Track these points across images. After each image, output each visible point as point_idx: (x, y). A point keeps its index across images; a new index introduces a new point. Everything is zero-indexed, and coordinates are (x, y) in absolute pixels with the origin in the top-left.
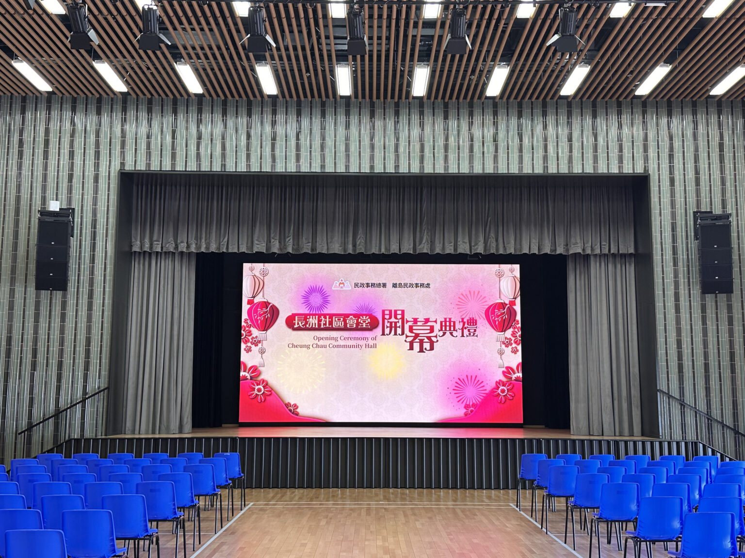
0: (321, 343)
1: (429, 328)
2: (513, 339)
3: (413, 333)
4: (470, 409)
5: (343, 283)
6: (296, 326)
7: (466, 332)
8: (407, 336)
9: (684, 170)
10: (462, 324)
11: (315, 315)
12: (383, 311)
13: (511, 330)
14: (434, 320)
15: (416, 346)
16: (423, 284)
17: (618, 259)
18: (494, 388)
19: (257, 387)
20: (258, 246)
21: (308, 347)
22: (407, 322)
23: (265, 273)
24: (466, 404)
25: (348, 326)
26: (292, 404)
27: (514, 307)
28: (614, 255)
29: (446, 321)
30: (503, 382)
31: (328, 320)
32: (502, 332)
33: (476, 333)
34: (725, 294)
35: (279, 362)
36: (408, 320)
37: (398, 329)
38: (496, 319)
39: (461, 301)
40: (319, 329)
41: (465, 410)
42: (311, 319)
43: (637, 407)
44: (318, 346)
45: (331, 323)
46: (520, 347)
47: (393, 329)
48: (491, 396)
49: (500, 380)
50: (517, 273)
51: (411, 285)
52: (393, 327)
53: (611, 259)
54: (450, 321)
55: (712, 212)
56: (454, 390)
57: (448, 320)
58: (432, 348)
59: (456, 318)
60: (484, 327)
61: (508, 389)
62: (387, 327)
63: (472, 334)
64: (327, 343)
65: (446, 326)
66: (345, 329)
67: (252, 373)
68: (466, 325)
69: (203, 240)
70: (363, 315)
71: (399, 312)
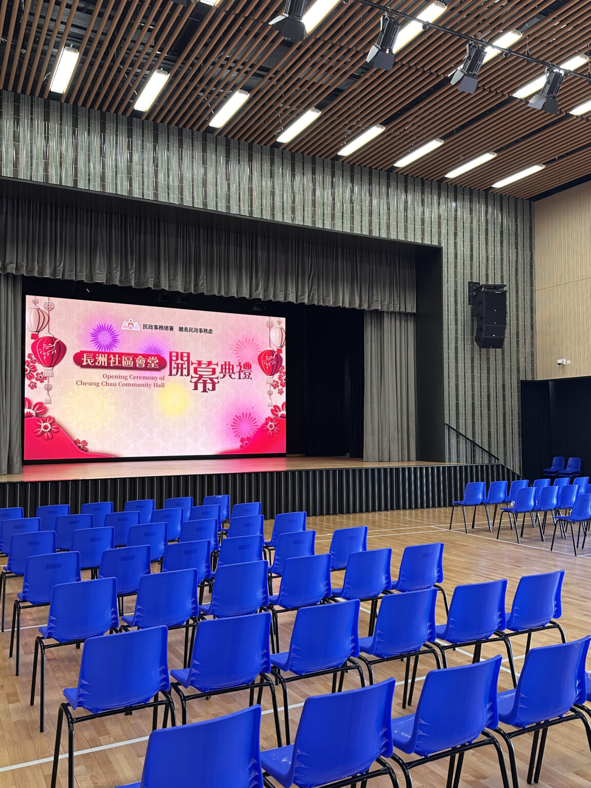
0: (111, 381)
1: (211, 370)
2: (280, 382)
3: (197, 374)
4: (245, 442)
6: (85, 363)
7: (242, 375)
8: (192, 377)
10: (239, 367)
11: (104, 353)
12: (171, 353)
13: (278, 374)
14: (216, 363)
15: (200, 386)
16: (207, 330)
17: (403, 317)
18: (264, 424)
19: (43, 425)
20: (100, 276)
21: (97, 385)
22: (192, 364)
23: (50, 308)
24: (242, 438)
25: (137, 366)
26: (81, 441)
27: (281, 354)
28: (400, 313)
29: (225, 365)
30: (271, 419)
31: (117, 359)
32: (271, 375)
33: (251, 376)
35: (67, 399)
36: (193, 362)
37: (184, 370)
38: (267, 364)
39: (239, 347)
40: (109, 367)
41: (241, 444)
42: (100, 358)
44: (107, 384)
45: (120, 362)
46: (284, 389)
47: (180, 370)
48: (262, 430)
49: (269, 417)
50: (284, 325)
51: (196, 330)
52: (180, 368)
54: (229, 365)
56: (232, 426)
57: (227, 363)
58: (214, 389)
59: (234, 362)
60: (256, 370)
61: (275, 425)
62: (174, 368)
63: (247, 377)
64: (117, 381)
65: (226, 369)
66: (135, 368)
67: (38, 409)
68: (242, 369)
69: (36, 263)
70: (151, 356)
71: (185, 355)
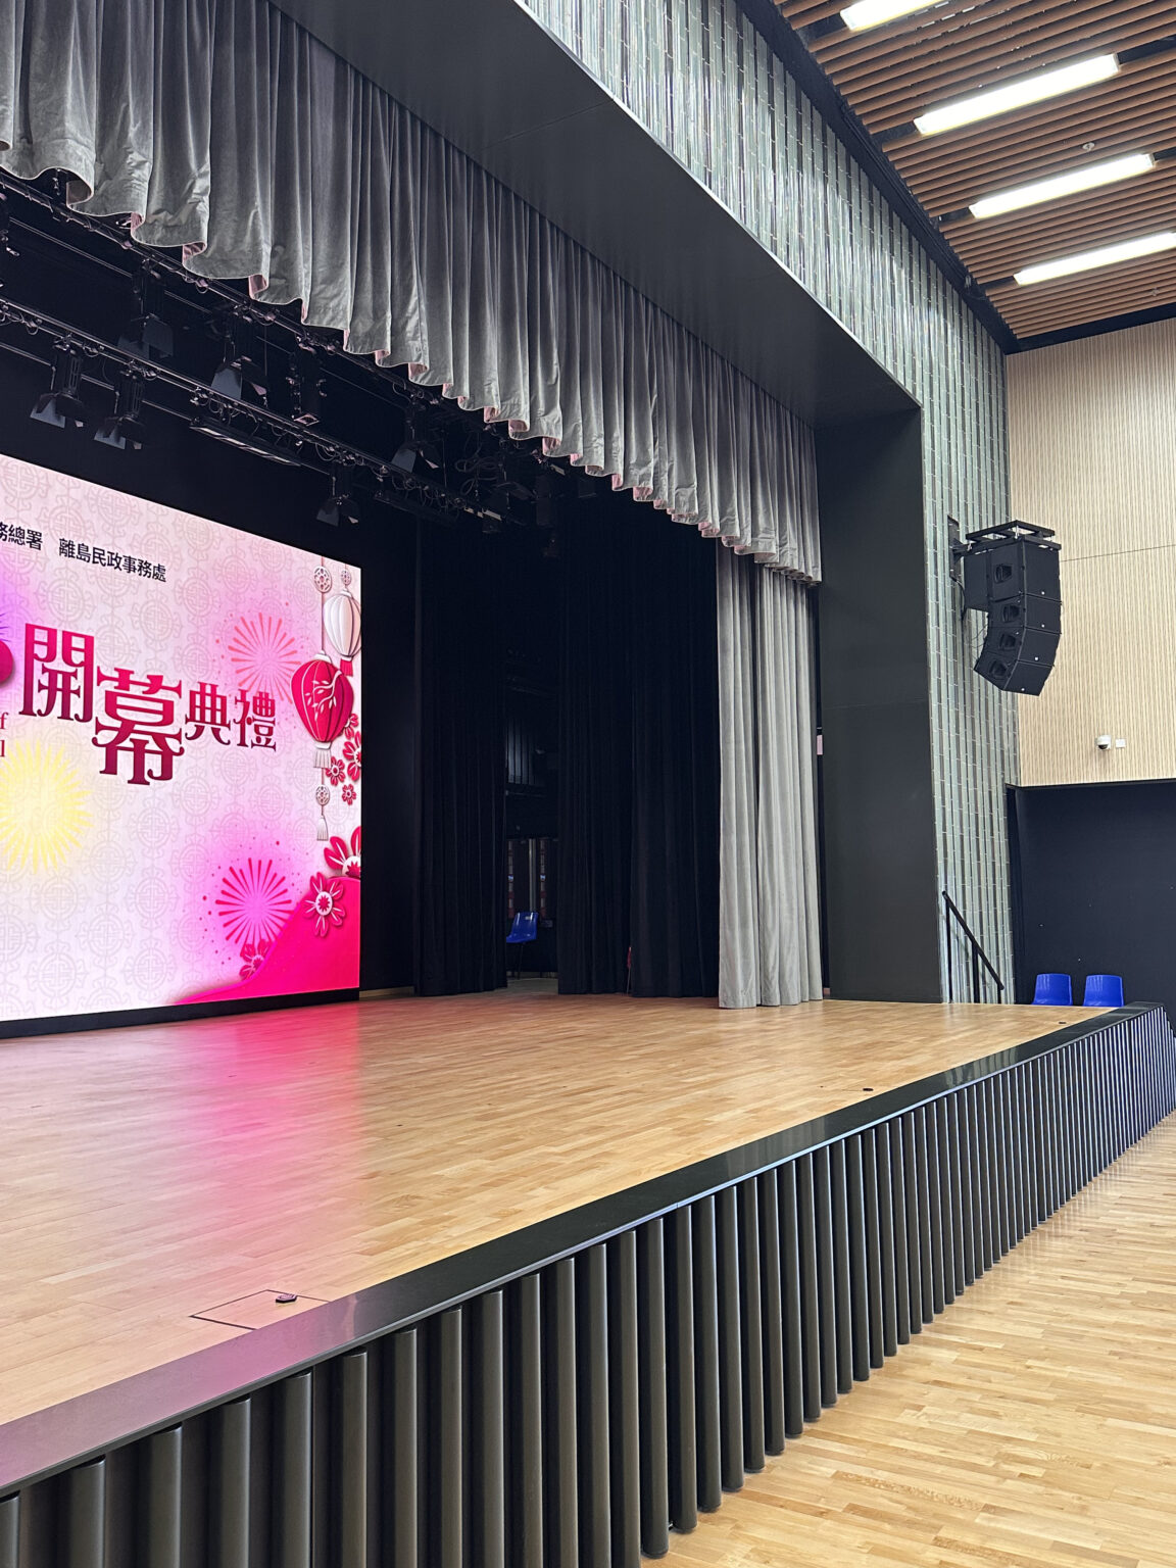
1: (159, 707)
2: (347, 763)
3: (117, 717)
4: (254, 958)
7: (250, 735)
8: (99, 727)
10: (240, 706)
12: (30, 629)
13: (343, 739)
14: (175, 685)
15: (125, 760)
16: (148, 565)
18: (307, 897)
22: (101, 678)
24: (245, 945)
27: (349, 678)
29: (203, 694)
30: (324, 880)
32: (325, 742)
33: (273, 740)
36: (104, 671)
37: (73, 697)
38: (315, 705)
39: (242, 638)
41: (243, 963)
46: (358, 788)
47: (59, 695)
48: (302, 914)
49: (319, 874)
50: (356, 590)
52: (59, 688)
54: (213, 695)
56: (218, 902)
57: (208, 690)
58: (167, 774)
59: (228, 688)
60: (288, 723)
61: (333, 900)
62: (41, 687)
63: (263, 742)
65: (203, 708)
68: (251, 714)
71: (78, 643)
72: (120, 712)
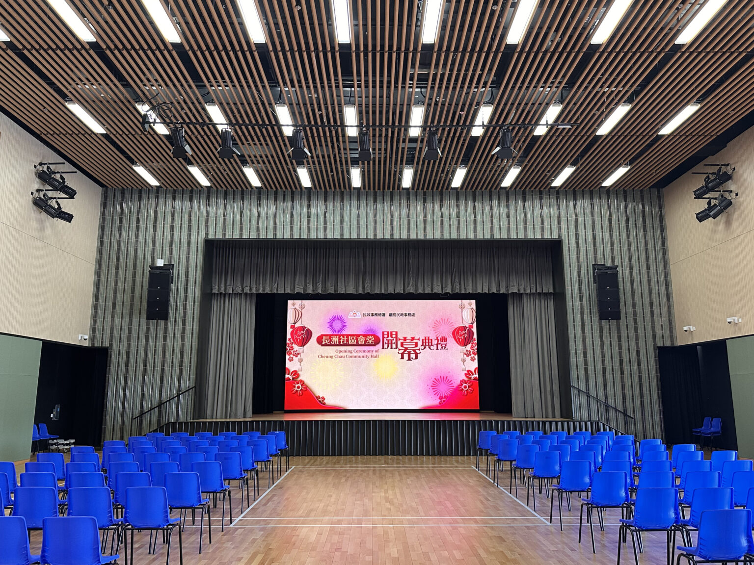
0: (341, 354)
1: (414, 344)
2: (472, 351)
3: (403, 347)
4: (443, 400)
5: (356, 314)
6: (324, 343)
7: (440, 346)
8: (399, 350)
9: (586, 237)
10: (436, 341)
11: (337, 335)
12: (383, 332)
13: (470, 345)
14: (418, 338)
15: (406, 356)
16: (410, 314)
17: (542, 297)
18: (459, 385)
19: (297, 386)
20: (298, 289)
21: (332, 357)
22: (399, 339)
23: (302, 307)
24: (440, 396)
25: (359, 343)
26: (321, 397)
27: (472, 329)
28: (539, 294)
30: (465, 381)
31: (345, 339)
32: (464, 346)
33: (447, 347)
34: (615, 321)
35: (312, 368)
36: (400, 338)
37: (393, 344)
38: (460, 338)
39: (436, 325)
40: (339, 345)
41: (440, 400)
42: (334, 338)
43: (557, 398)
44: (338, 357)
45: (347, 341)
46: (476, 357)
47: (390, 345)
48: (458, 390)
49: (463, 380)
50: (474, 306)
51: (402, 315)
52: (390, 343)
53: (537, 297)
54: (429, 339)
55: (604, 265)
56: (432, 386)
57: (427, 338)
58: (416, 358)
59: (433, 337)
60: (451, 342)
61: (469, 386)
62: (386, 343)
63: (444, 348)
64: (345, 354)
65: (426, 342)
66: (357, 345)
67: (294, 375)
68: (439, 342)
69: (261, 285)
70: (369, 335)
71: (394, 333)
72: (404, 346)
